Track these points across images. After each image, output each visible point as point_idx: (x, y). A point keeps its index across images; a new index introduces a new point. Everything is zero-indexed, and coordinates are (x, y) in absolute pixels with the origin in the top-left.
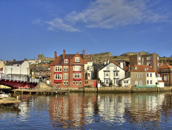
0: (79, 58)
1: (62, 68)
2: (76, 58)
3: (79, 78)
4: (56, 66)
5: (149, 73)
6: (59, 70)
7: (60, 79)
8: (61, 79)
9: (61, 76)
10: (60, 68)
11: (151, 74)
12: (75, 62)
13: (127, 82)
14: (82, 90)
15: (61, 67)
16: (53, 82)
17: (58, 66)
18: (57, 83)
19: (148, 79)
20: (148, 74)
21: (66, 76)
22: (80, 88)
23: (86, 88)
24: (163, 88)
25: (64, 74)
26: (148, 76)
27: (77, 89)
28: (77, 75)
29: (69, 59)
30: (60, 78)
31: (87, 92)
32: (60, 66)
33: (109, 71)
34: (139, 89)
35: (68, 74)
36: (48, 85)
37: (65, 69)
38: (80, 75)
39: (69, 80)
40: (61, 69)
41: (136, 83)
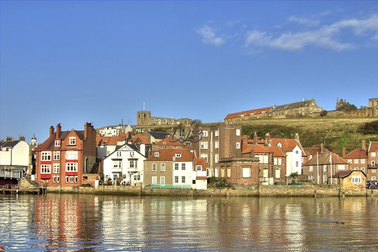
0: (75, 138)
1: (50, 155)
2: (70, 138)
3: (73, 171)
4: (42, 152)
5: (180, 164)
6: (46, 159)
7: (47, 173)
8: (50, 173)
9: (49, 167)
10: (47, 155)
11: (184, 165)
12: (70, 144)
13: (139, 179)
14: (76, 190)
15: (49, 153)
16: (40, 177)
17: (44, 152)
18: (45, 179)
19: (178, 173)
20: (177, 165)
21: (57, 168)
22: (74, 187)
23: (81, 188)
24: (203, 190)
25: (54, 164)
26: (177, 168)
27: (70, 189)
28: (70, 166)
29: (61, 140)
30: (48, 171)
31: (82, 193)
32: (47, 152)
33: (121, 160)
34: (155, 191)
35: (59, 164)
36: (32, 183)
37: (55, 156)
38: (76, 165)
39: (60, 174)
40: (49, 157)
41: (154, 180)
